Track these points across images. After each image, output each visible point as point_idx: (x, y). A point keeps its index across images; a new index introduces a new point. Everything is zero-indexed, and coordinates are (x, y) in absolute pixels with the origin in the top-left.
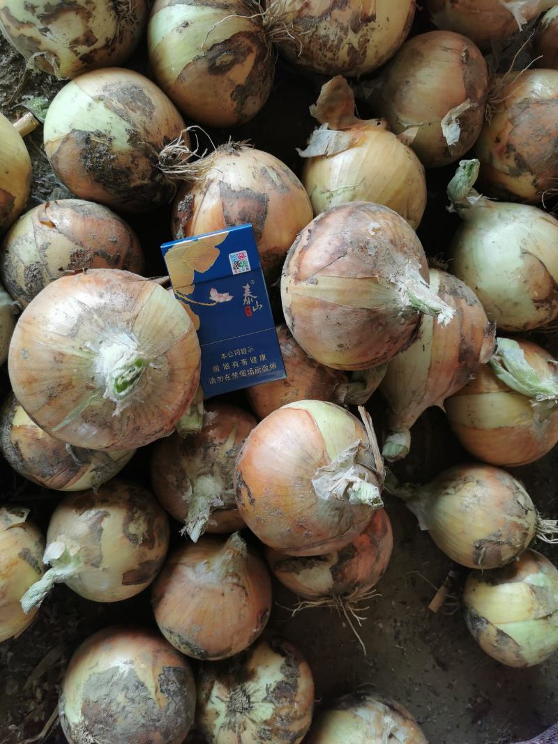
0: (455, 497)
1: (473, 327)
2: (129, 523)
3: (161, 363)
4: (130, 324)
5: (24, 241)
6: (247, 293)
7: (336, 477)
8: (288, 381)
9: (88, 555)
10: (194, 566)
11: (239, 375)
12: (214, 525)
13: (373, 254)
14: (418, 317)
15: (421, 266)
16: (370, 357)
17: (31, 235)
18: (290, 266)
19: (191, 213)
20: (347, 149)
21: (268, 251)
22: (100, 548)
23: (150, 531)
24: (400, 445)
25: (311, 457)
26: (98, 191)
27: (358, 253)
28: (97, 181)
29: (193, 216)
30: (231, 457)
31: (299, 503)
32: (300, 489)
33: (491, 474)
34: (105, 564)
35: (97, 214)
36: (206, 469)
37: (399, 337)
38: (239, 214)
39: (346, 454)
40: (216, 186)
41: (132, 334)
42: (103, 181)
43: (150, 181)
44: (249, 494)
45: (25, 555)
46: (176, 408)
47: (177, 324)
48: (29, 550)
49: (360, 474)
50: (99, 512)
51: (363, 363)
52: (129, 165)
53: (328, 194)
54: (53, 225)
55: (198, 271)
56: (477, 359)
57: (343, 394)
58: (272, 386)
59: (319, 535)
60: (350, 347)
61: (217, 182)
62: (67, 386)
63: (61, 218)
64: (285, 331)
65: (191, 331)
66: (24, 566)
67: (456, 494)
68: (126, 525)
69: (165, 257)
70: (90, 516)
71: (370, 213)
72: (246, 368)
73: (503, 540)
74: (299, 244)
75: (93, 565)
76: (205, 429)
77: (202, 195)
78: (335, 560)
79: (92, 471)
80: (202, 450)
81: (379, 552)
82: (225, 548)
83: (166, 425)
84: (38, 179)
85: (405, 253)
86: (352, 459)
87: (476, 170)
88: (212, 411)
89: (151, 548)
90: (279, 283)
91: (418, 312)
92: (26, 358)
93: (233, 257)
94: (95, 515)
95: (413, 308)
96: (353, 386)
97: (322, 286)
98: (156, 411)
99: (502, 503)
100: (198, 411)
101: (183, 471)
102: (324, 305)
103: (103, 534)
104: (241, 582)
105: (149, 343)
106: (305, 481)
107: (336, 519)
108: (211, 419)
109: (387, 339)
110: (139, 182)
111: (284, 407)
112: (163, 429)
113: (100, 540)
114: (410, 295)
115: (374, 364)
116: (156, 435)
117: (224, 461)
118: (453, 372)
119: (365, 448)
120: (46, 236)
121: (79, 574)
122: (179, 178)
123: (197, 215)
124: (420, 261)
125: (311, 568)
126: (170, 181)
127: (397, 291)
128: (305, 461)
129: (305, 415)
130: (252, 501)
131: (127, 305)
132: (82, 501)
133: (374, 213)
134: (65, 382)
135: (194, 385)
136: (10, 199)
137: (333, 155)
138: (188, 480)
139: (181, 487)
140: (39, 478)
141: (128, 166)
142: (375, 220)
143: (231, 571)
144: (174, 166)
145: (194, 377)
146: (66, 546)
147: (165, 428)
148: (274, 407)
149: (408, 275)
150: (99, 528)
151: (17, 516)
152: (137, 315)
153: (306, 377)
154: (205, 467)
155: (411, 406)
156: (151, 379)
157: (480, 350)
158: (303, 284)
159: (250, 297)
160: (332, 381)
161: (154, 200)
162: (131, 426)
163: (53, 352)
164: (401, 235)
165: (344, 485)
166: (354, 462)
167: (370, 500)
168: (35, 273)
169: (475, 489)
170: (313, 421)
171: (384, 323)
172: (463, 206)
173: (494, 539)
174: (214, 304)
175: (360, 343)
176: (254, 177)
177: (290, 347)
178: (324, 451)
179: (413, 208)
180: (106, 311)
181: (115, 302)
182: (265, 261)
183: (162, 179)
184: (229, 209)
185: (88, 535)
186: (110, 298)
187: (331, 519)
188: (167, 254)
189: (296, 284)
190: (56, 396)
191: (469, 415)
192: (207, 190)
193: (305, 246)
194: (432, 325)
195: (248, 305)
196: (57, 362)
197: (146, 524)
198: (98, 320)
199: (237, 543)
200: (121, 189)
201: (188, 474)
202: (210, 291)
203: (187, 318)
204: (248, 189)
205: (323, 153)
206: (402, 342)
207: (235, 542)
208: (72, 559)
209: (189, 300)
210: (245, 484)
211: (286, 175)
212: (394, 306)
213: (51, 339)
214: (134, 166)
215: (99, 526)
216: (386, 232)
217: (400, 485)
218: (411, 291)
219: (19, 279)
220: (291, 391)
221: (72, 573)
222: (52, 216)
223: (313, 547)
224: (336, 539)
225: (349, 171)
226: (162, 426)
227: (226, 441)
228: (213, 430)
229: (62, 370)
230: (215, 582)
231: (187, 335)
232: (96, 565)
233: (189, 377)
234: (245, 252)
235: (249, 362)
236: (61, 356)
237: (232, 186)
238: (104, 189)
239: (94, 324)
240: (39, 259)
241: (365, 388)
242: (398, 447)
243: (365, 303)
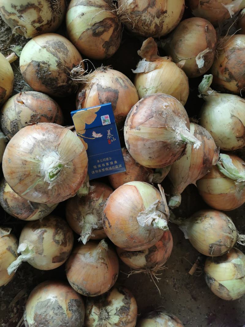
1: (209, 149)
2: (55, 235)
3: (70, 165)
4: (56, 148)
5: (10, 110)
6: (109, 134)
7: (148, 216)
8: (127, 173)
9: (37, 249)
10: (84, 255)
11: (105, 170)
12: (94, 236)
13: (165, 117)
14: (185, 145)
15: (186, 122)
16: (163, 163)
17: (13, 107)
18: (128, 122)
19: (85, 98)
20: (154, 70)
21: (118, 115)
22: (43, 246)
23: (65, 239)
24: (177, 201)
25: (137, 207)
26: (43, 88)
27: (159, 116)
28: (43, 83)
30: (101, 206)
31: (131, 228)
32: (132, 222)
33: (217, 214)
34: (45, 253)
35: (43, 98)
36: (90, 211)
37: (176, 154)
38: (106, 98)
39: (153, 206)
40: (95, 86)
41: (57, 152)
42: (45, 83)
43: (66, 84)
44: (109, 223)
45: (9, 249)
46: (76, 185)
47: (77, 147)
48: (11, 247)
49: (158, 215)
50: (42, 230)
51: (160, 165)
53: (145, 90)
54: (23, 103)
55: (87, 124)
56: (211, 163)
57: (151, 178)
58: (120, 175)
59: (140, 242)
60: (154, 158)
61: (96, 84)
62: (28, 175)
63: (27, 100)
64: (126, 150)
65: (83, 151)
66: (9, 254)
67: (201, 223)
69: (73, 117)
70: (38, 232)
71: (164, 98)
72: (108, 167)
73: (222, 244)
74: (132, 112)
75: (39, 254)
76: (90, 194)
77: (89, 90)
78: (147, 252)
79: (39, 212)
80: (88, 203)
81: (167, 249)
82: (98, 246)
83: (72, 192)
84: (17, 82)
85: (179, 116)
86: (155, 209)
87: (211, 79)
88: (93, 186)
89: (65, 246)
90: (123, 129)
91: (185, 143)
92: (10, 162)
93: (103, 118)
94: (40, 232)
95: (183, 141)
96: (156, 175)
97: (142, 131)
98: (67, 186)
99: (222, 227)
100: (86, 186)
101: (80, 212)
102: (143, 139)
103: (44, 239)
104: (105, 262)
105: (65, 156)
106: (134, 218)
107: (148, 235)
108: (93, 189)
109: (171, 155)
110: (61, 84)
111: (125, 184)
113: (42, 243)
114: (181, 136)
115: (165, 165)
116: (67, 197)
117: (98, 208)
118: (200, 169)
119: (161, 203)
120: (20, 108)
121: (33, 258)
122: (79, 82)
123: (87, 99)
124: (186, 120)
125: (136, 256)
126: (75, 84)
127: (175, 133)
128: (134, 209)
129: (134, 188)
130: (110, 227)
131: (55, 139)
132: (35, 225)
133: (166, 98)
134: (27, 173)
135: (84, 174)
136: (4, 91)
137: (148, 73)
138: (82, 216)
139: (79, 219)
140: (16, 215)
141: (56, 77)
142: (166, 102)
143: (100, 257)
144: (77, 77)
145: (85, 171)
146: (27, 245)
147: (72, 194)
148: (121, 184)
149: (180, 126)
151: (6, 231)
152: (60, 144)
153: (134, 171)
155: (181, 184)
156: (66, 172)
157: (212, 159)
158: (134, 130)
159: (110, 135)
160: (146, 173)
161: (68, 92)
162: (56, 193)
163: (22, 160)
164: (177, 108)
165: (151, 220)
166: (156, 209)
167: (163, 227)
168: (15, 124)
169: (210, 221)
170: (138, 191)
171: (170, 148)
172: (205, 95)
173: (218, 243)
174: (94, 138)
175: (159, 156)
176: (112, 82)
177: (128, 157)
178: (142, 205)
179: (183, 96)
180: (46, 142)
181: (50, 138)
182: (117, 119)
183: (72, 83)
184: (101, 96)
185: (37, 240)
186: (47, 136)
187: (145, 235)
188: (73, 116)
189: (131, 130)
190: (23, 180)
191: (207, 188)
192: (92, 88)
193: (135, 113)
194: (191, 148)
195: (109, 139)
196: (24, 164)
197: (63, 235)
198: (42, 146)
199: (104, 244)
200: (53, 87)
201: (82, 214)
202: (92, 133)
203: (82, 145)
204: (110, 87)
205: (143, 71)
206: (178, 156)
207: (103, 244)
208: (30, 251)
209: (83, 137)
210: (107, 219)
211: (127, 81)
212: (174, 140)
213: (21, 154)
214: (59, 77)
215: (42, 237)
216: (171, 107)
217: (176, 218)
218: (182, 133)
219: (8, 127)
220: (128, 177)
221: (30, 258)
222: (23, 99)
223: (137, 247)
224: (148, 244)
225: (155, 79)
226: (70, 193)
227: (99, 199)
228: (93, 194)
229: (26, 168)
230: (94, 262)
231: (82, 152)
232: (41, 254)
233: (83, 171)
234: (108, 115)
235: (109, 164)
236: (25, 162)
237: (103, 86)
238: (46, 87)
239: (40, 147)
240: (17, 118)
241: (161, 176)
242: (175, 202)
243: (161, 139)
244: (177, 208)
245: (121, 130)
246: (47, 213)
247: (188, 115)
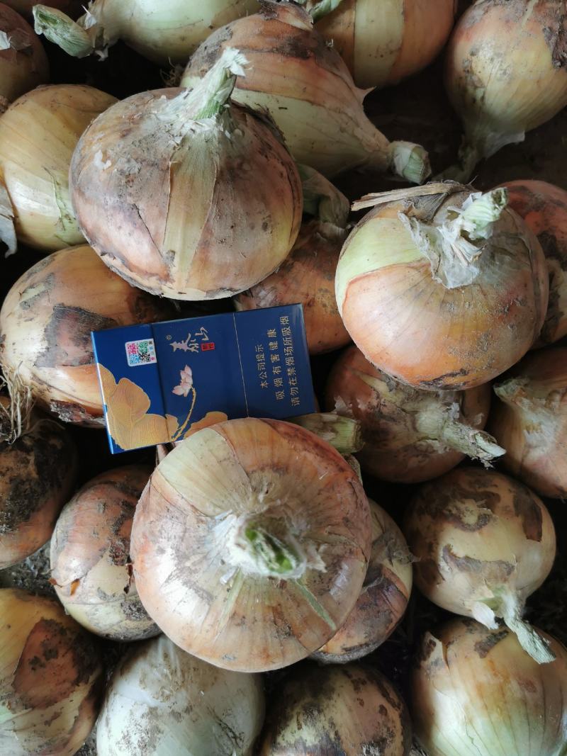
0: (489, 88)
1: (261, 34)
2: (462, 523)
3: (261, 482)
4: (205, 519)
5: (95, 617)
6: (183, 346)
7: (448, 253)
8: (308, 300)
9: (496, 578)
10: (529, 446)
11: (292, 367)
12: (482, 418)
13: (138, 166)
14: (235, 110)
15: (164, 97)
16: (287, 187)
17: (87, 608)
18: (151, 285)
19: (76, 406)
20: (6, 188)
21: (132, 311)
22: (490, 562)
23: (476, 497)
24: (411, 157)
25: (416, 285)
26: (42, 517)
27: (135, 187)
28: (27, 518)
29: (79, 404)
30: (396, 386)
31: (476, 310)
32: (458, 306)
33: (465, 35)
34: (510, 558)
35: (68, 523)
36: (408, 419)
37: (262, 141)
38: (78, 346)
39: (417, 237)
40: (41, 371)
41: (217, 518)
42: (27, 512)
43: (32, 453)
44: (453, 375)
45: (483, 649)
46: (324, 464)
47: (211, 451)
48: (477, 643)
49: (448, 218)
50: (443, 557)
51: (294, 198)
52: (7, 479)
53: (65, 221)
54: (77, 581)
55: (147, 410)
56: (306, 33)
57: (333, 228)
58: (312, 322)
59: (526, 285)
60: (268, 214)
61: (35, 369)
62: (277, 613)
63: (68, 569)
64: (242, 297)
65: (224, 431)
66: (496, 652)
67: (484, 87)
68: (465, 527)
69: (126, 449)
70: (447, 568)
71: (82, 164)
72: (283, 356)
73: (557, 26)
74: (121, 270)
75: (509, 573)
76: (356, 414)
77: (52, 390)
78: (554, 263)
79: (392, 564)
80: (383, 421)
81: (552, 201)
82: (512, 404)
83: (346, 478)
84: (33, 573)
85: (142, 118)
86: (427, 227)
87: (49, 12)
88: (335, 402)
89: (497, 497)
90: (176, 300)
91: (227, 106)
92: (235, 658)
93: (133, 361)
94: (447, 563)
95: (221, 113)
96: (324, 214)
97: (177, 246)
98: (325, 494)
99: (507, 22)
100: (333, 422)
101: (407, 448)
102: (205, 245)
103: (472, 556)
104: (561, 390)
105: (230, 494)
106: (448, 298)
107: (507, 258)
108: (344, 405)
109: (263, 159)
110: (32, 468)
111: (340, 310)
112: (350, 483)
113: (479, 562)
114: (202, 116)
115: (296, 182)
116: (358, 493)
117: (401, 396)
118: (320, 70)
119: (411, 207)
120: (89, 592)
121: (517, 589)
122: (28, 417)
123: (78, 399)
124: (156, 97)
125: (559, 296)
126: (34, 428)
127: (194, 136)
128: (419, 295)
129: (356, 287)
130: (463, 372)
131: (177, 518)
132: (426, 574)
133: (82, 158)
134: (271, 616)
135: (296, 436)
136: (44, 625)
137: (14, 208)
138: (419, 443)
139: (427, 452)
140: (392, 626)
141: (8, 481)
142: (92, 158)
143: (544, 402)
144: (12, 421)
145: (286, 434)
146: (480, 601)
147: (349, 480)
148: (339, 323)
149: (173, 117)
150: (464, 561)
151: (433, 650)
152: (192, 506)
153: (305, 280)
154: (405, 421)
155: (360, 136)
156: (281, 499)
157: (293, 27)
158: (174, 270)
159: (189, 342)
160: (314, 243)
161: (59, 447)
162: (342, 530)
163: (229, 627)
164: (116, 122)
165: (464, 243)
166: (429, 225)
167: (495, 208)
168: (134, 609)
169: (482, 57)
170: (366, 277)
171: (239, 161)
172: (100, 38)
173: (554, 39)
174: (194, 391)
175: (264, 199)
176: (31, 320)
177: (263, 293)
178: (410, 266)
179: (91, 104)
180: (183, 547)
181: (172, 533)
182: (145, 316)
183: (30, 437)
184: (70, 358)
185: (470, 575)
186: (166, 540)
187: (505, 266)
188: (122, 447)
189: (174, 281)
190: (290, 628)
191: (382, 56)
192: (46, 384)
193: (123, 263)
194: (254, 92)
195: (200, 346)
196: (243, 623)
197: (466, 501)
198: (192, 561)
199: (509, 390)
200: (39, 490)
201: (412, 442)
202: (177, 395)
203: (207, 432)
204: (46, 330)
205: (11, 222)
206: (270, 139)
207: (507, 393)
208: (497, 595)
209: (186, 423)
210: (439, 379)
211: (35, 275)
212: (215, 142)
213: (212, 626)
214: (8, 473)
215: (461, 561)
216: (110, 144)
217: (460, 164)
218: (195, 114)
219: (142, 626)
220: (321, 299)
221: (516, 598)
222: (65, 580)
223: (539, 295)
224: (534, 261)
225: (34, 188)
226: (346, 485)
227: (374, 390)
228: (358, 404)
229: (255, 618)
230: (554, 422)
231: (228, 438)
232: (510, 569)
233: (285, 442)
234: (128, 344)
235: (274, 352)
236: (236, 617)
237: (41, 351)
238: (39, 510)
239: (197, 567)
240: (117, 603)
241: (328, 198)
242: (412, 161)
243: (207, 184)
244: (429, 156)
245: (177, 307)
246: (398, 540)
247: (145, 90)
